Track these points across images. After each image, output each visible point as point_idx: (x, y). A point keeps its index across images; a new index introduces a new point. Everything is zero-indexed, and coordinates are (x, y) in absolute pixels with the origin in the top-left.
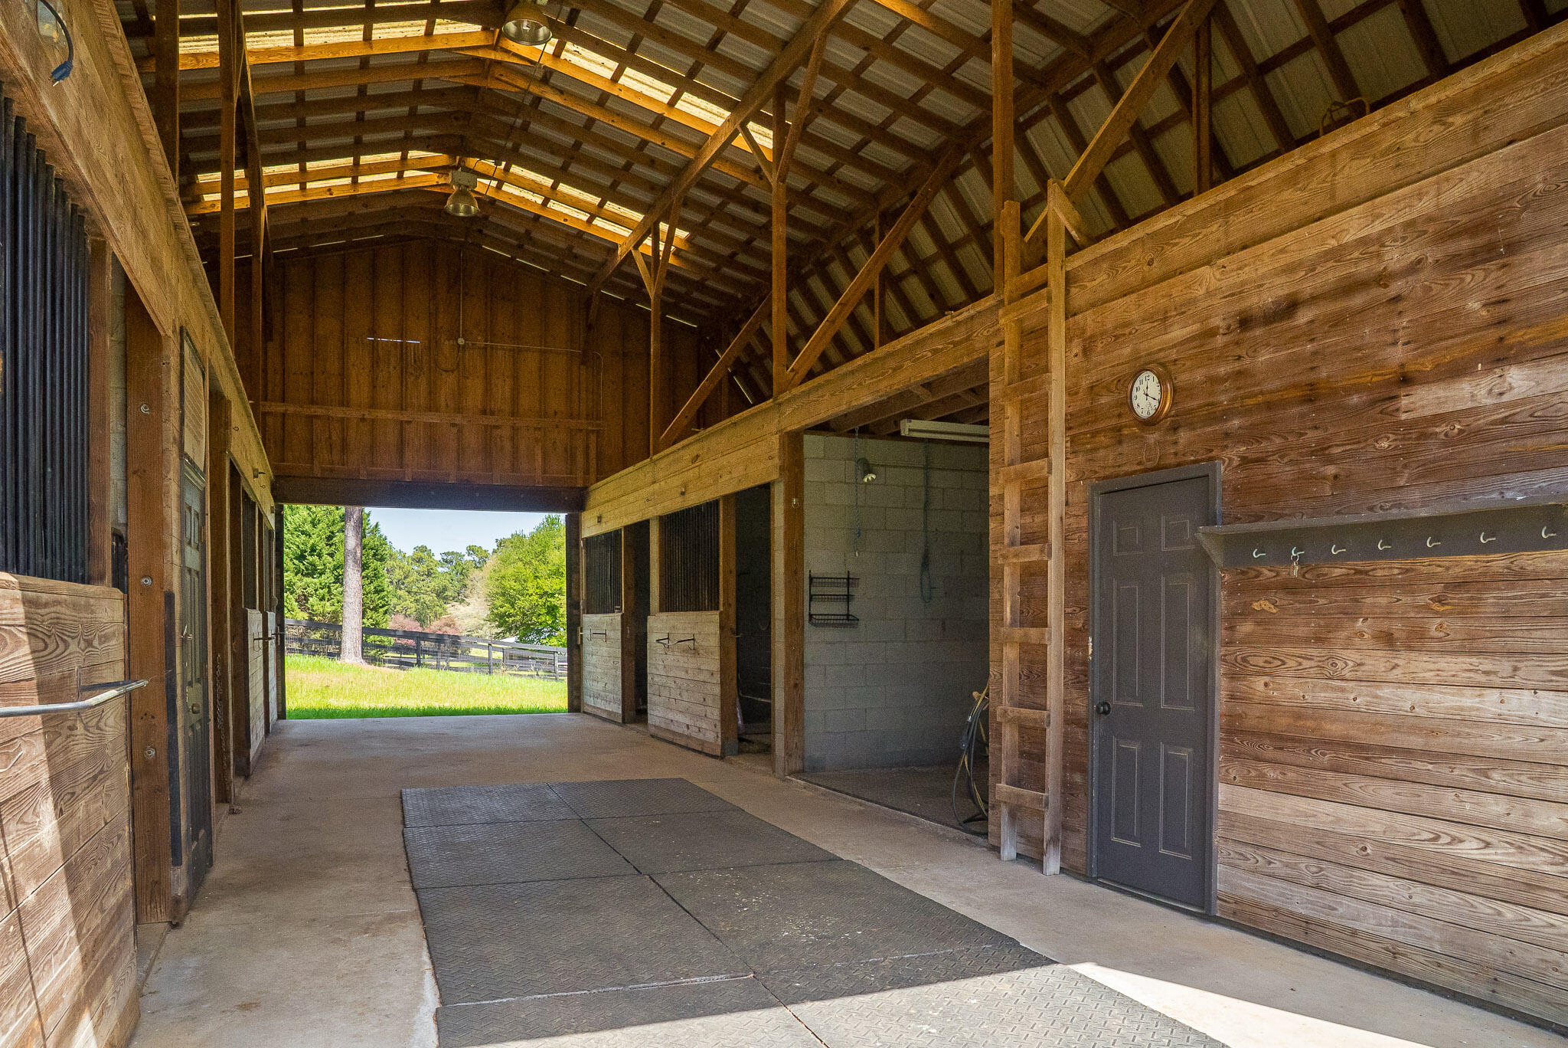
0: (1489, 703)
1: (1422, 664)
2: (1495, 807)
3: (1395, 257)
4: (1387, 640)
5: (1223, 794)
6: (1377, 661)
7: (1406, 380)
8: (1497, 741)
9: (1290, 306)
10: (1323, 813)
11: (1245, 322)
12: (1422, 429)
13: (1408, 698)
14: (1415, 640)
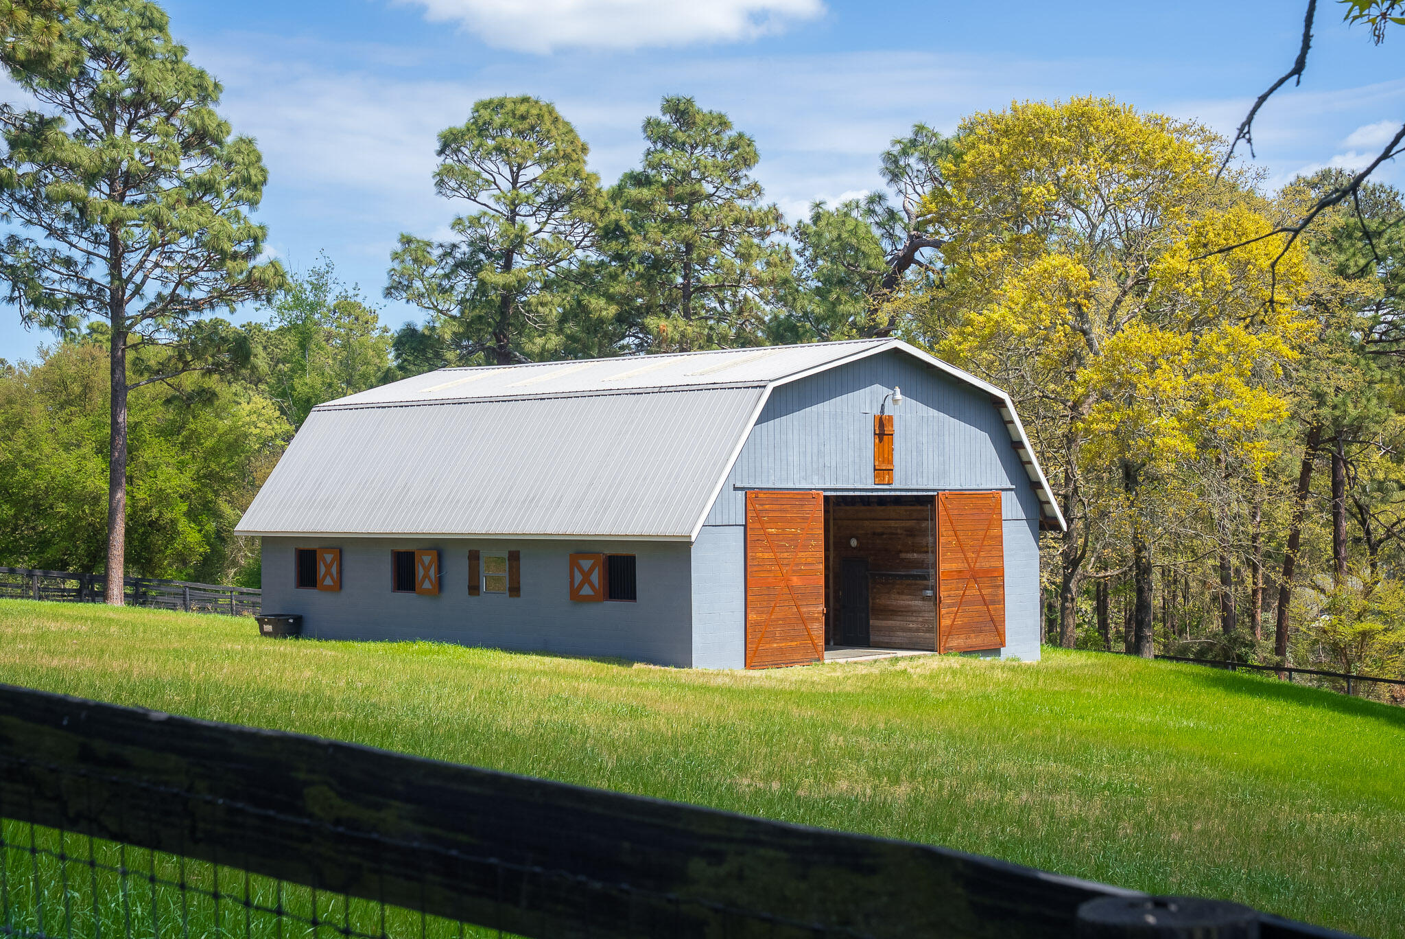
0: (913, 603)
1: (904, 597)
2: (914, 619)
3: (899, 531)
4: (898, 593)
5: (871, 622)
6: (897, 596)
7: (901, 552)
8: (914, 608)
9: (883, 534)
10: (890, 623)
11: (874, 534)
12: (903, 560)
13: (902, 602)
14: (902, 593)
